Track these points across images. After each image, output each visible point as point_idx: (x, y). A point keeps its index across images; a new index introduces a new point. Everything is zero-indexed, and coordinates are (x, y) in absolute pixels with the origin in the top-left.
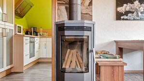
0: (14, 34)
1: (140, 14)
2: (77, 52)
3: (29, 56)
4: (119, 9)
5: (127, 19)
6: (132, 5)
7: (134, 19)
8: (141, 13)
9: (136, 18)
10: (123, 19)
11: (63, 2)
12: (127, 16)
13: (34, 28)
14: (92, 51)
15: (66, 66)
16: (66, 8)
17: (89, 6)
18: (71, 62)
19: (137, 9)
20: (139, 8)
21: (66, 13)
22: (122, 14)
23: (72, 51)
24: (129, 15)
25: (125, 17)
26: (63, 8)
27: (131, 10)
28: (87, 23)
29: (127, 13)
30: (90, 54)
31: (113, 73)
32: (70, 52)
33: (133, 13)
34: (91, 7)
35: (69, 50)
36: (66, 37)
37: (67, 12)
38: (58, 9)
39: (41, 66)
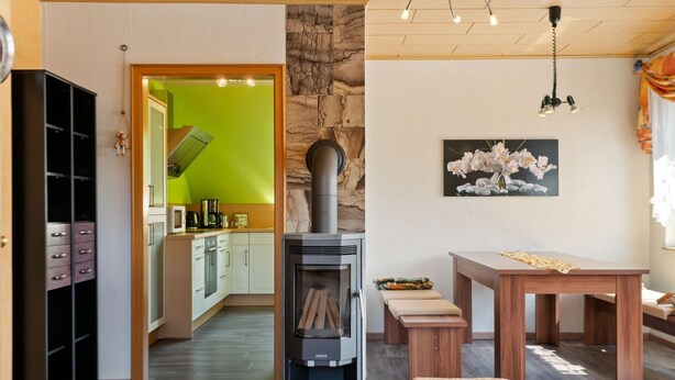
0: (165, 234)
1: (508, 180)
2: (329, 295)
3: (203, 292)
4: (452, 166)
5: (472, 194)
6: (486, 155)
7: (493, 194)
8: (513, 176)
9: (498, 189)
10: (464, 194)
11: (299, 181)
12: (473, 184)
13: (211, 201)
14: (357, 295)
15: (306, 325)
16: (306, 193)
17: (357, 188)
18: (317, 315)
19: (500, 167)
20: (507, 162)
21: (306, 206)
22: (460, 181)
23: (319, 292)
24: (480, 181)
25: (468, 188)
26: (299, 194)
27: (484, 169)
28: (347, 239)
29: (472, 177)
30: (354, 301)
31: (437, 343)
32: (314, 294)
33: (489, 175)
34: (361, 191)
35: (311, 290)
36: (306, 268)
37: (308, 202)
38: (288, 197)
39: (233, 319)
